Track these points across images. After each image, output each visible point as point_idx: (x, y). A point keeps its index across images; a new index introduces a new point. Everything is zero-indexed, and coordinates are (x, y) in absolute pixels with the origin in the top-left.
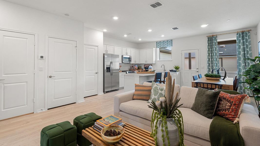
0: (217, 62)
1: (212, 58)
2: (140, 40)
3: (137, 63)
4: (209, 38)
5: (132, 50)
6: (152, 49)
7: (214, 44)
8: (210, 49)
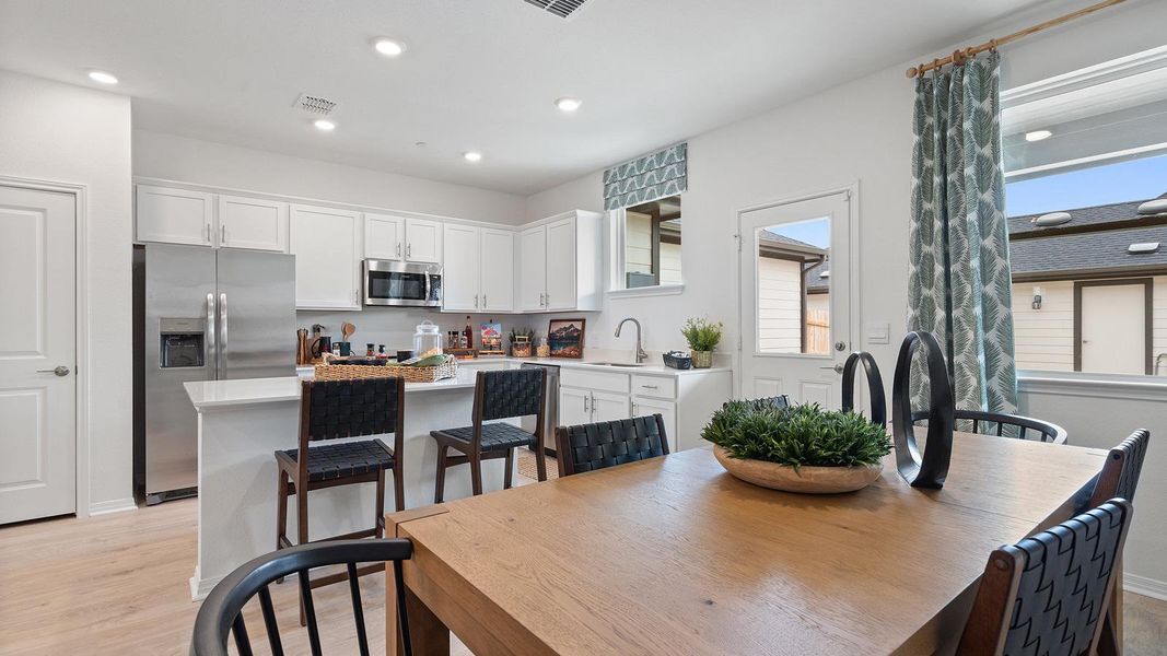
0: (990, 289)
1: (952, 250)
2: (473, 157)
3: (494, 306)
4: (923, 85)
5: (454, 226)
6: (572, 220)
7: (967, 125)
8: (937, 180)
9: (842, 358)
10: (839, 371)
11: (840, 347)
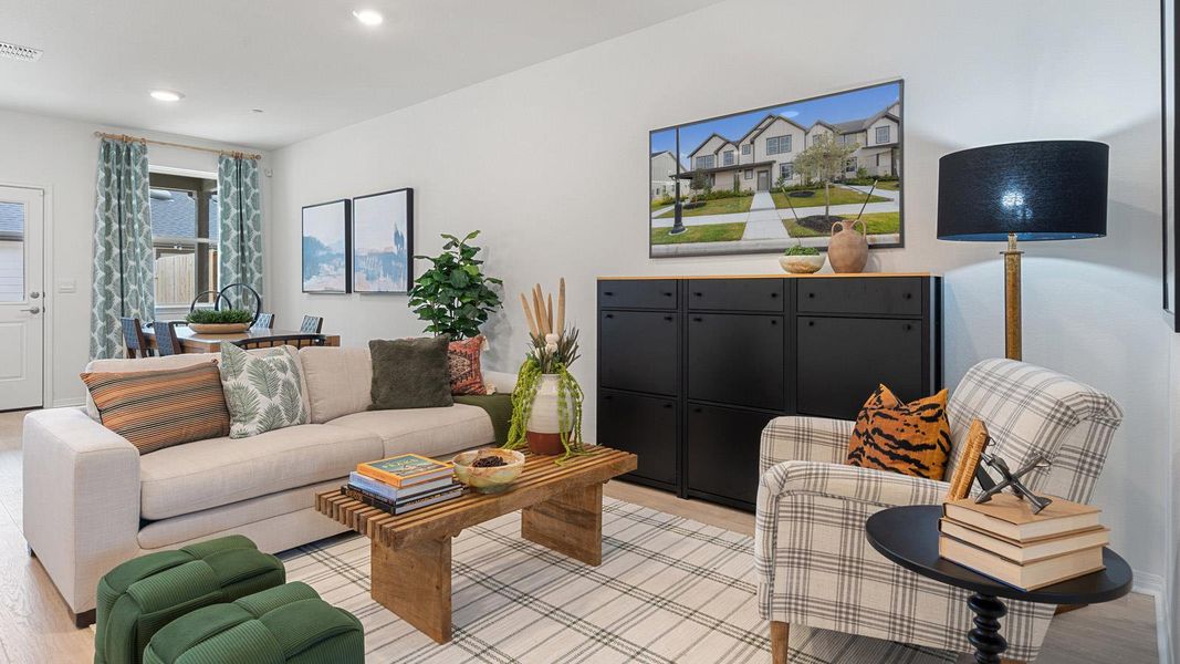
0: (143, 263)
1: (124, 241)
4: (106, 146)
7: (132, 178)
8: (115, 202)
9: (37, 303)
10: (35, 312)
11: (35, 296)
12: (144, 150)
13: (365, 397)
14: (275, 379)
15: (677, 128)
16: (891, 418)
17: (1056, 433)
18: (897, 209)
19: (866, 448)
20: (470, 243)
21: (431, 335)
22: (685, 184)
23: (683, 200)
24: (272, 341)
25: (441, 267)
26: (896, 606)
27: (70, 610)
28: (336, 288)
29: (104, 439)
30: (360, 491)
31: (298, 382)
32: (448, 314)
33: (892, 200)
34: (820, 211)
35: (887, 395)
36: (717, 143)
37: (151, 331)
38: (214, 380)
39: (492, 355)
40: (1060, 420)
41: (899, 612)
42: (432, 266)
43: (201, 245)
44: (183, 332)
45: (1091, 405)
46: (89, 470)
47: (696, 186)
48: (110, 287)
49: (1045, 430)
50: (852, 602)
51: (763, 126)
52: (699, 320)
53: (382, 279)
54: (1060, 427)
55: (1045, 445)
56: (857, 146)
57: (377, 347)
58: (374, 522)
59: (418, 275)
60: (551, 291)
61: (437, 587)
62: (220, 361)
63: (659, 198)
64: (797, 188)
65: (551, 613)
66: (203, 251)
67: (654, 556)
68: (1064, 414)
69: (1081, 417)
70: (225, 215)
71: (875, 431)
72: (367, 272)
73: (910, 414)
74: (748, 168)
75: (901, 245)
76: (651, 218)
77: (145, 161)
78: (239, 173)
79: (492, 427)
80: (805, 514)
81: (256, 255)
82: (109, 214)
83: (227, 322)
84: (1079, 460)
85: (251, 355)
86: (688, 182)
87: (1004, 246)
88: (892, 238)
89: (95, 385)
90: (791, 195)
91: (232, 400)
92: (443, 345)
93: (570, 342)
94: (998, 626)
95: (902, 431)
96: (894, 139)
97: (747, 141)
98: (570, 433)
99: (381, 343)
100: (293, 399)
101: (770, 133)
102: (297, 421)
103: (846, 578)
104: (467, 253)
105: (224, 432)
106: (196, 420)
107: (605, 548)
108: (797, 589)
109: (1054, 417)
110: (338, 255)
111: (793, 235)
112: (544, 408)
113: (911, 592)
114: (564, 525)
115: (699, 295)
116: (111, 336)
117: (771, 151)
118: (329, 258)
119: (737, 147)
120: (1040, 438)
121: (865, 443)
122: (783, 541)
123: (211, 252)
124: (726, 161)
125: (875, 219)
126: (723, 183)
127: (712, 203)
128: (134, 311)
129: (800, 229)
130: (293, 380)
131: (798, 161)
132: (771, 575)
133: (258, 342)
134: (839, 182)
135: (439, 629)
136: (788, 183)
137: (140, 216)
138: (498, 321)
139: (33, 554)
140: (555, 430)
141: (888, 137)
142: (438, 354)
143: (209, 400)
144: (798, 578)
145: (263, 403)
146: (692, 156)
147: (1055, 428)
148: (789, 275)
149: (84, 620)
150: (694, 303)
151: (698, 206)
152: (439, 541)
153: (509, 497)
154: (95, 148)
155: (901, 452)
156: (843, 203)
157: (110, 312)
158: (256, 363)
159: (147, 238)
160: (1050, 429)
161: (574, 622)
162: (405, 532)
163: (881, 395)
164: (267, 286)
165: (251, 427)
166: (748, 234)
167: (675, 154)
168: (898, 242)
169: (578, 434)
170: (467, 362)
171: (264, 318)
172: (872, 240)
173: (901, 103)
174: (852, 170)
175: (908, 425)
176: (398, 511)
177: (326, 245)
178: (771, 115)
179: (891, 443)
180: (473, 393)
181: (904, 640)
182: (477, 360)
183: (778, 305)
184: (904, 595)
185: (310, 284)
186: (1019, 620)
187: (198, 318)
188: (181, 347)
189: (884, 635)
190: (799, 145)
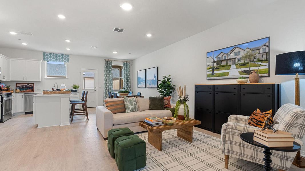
1: (108, 78)
2: (24, 44)
7: (110, 67)
8: (107, 71)
9: (96, 89)
10: (96, 91)
11: (96, 88)
12: (111, 62)
13: (148, 108)
14: (133, 103)
15: (213, 51)
16: (257, 116)
17: (294, 120)
18: (268, 68)
19: (251, 122)
20: (169, 78)
21: (161, 96)
22: (215, 64)
23: (214, 67)
24: (132, 96)
25: (163, 82)
26: (253, 154)
27: (103, 137)
28: (144, 87)
29: (107, 111)
30: (146, 122)
31: (137, 104)
32: (164, 92)
33: (267, 66)
34: (248, 69)
35: (258, 111)
36: (222, 54)
37: (113, 94)
38: (123, 103)
39: (173, 100)
40: (295, 117)
41: (253, 156)
42: (161, 82)
43: (120, 79)
44: (118, 95)
45: (303, 114)
46: (106, 115)
47: (217, 64)
48: (106, 87)
49: (291, 119)
50: (242, 153)
51: (233, 50)
52: (217, 94)
53: (152, 85)
54: (295, 118)
55: (291, 122)
56: (257, 53)
57: (150, 98)
58: (148, 128)
59: (159, 84)
60: (183, 87)
61: (159, 141)
62: (124, 99)
63: (209, 67)
64: (242, 64)
65: (181, 149)
66: (121, 79)
67: (204, 142)
68: (296, 115)
69: (301, 116)
70: (124, 73)
71: (253, 118)
72: (149, 84)
73: (262, 115)
74: (230, 59)
75: (269, 76)
76: (207, 72)
77: (112, 64)
78: (127, 65)
79: (172, 114)
80: (232, 133)
81: (130, 80)
82: (106, 74)
83: (125, 93)
84: (301, 126)
85: (129, 98)
86: (215, 63)
87: (295, 76)
88: (267, 75)
89: (106, 102)
90: (240, 65)
91: (126, 106)
92: (163, 98)
93: (187, 98)
94: (270, 157)
95: (260, 118)
96: (267, 51)
97: (230, 53)
98: (186, 116)
99: (151, 97)
100: (136, 107)
101: (235, 51)
102: (136, 111)
103: (241, 147)
104: (168, 79)
105: (125, 112)
106: (120, 109)
107: (193, 140)
108: (230, 149)
109: (293, 116)
110: (144, 80)
111: (240, 75)
112: (181, 110)
113: (257, 152)
114: (185, 134)
115: (217, 88)
116: (107, 95)
117: (235, 55)
118: (142, 81)
119: (227, 55)
120: (290, 121)
121: (251, 121)
122: (227, 138)
123: (122, 80)
124: (224, 58)
125: (262, 70)
126: (224, 63)
127: (221, 68)
128: (110, 91)
129: (242, 73)
130: (136, 103)
131: (242, 57)
132: (225, 146)
133: (130, 97)
134: (253, 62)
135: (159, 148)
136: (240, 62)
137: (111, 74)
138: (175, 93)
139: (98, 129)
140: (183, 115)
141: (265, 50)
142: (162, 100)
143: (122, 106)
144: (230, 146)
145: (131, 107)
146: (216, 57)
147: (293, 119)
148: (239, 84)
149: (105, 139)
150: (216, 90)
151: (218, 68)
152: (159, 132)
153: (173, 126)
154: (104, 62)
155: (259, 123)
156: (253, 67)
157: (106, 91)
158: (130, 100)
159: (112, 78)
160: (292, 119)
161: (185, 151)
162: (153, 130)
163: (257, 111)
164: (131, 87)
165: (129, 111)
166: (230, 75)
167: (212, 57)
168: (268, 76)
169: (188, 116)
170: (167, 101)
171: (131, 92)
172: (261, 75)
173: (269, 42)
174: (256, 59)
175: (261, 117)
176: (152, 126)
177: (142, 78)
178: (235, 47)
179: (257, 121)
180: (169, 108)
181: (255, 162)
182: (169, 101)
183: (236, 90)
184: (255, 152)
185: (139, 86)
186: (284, 161)
187: (120, 92)
188: (118, 97)
189: (250, 160)
190: (242, 53)
